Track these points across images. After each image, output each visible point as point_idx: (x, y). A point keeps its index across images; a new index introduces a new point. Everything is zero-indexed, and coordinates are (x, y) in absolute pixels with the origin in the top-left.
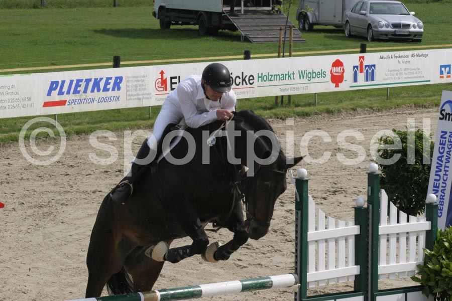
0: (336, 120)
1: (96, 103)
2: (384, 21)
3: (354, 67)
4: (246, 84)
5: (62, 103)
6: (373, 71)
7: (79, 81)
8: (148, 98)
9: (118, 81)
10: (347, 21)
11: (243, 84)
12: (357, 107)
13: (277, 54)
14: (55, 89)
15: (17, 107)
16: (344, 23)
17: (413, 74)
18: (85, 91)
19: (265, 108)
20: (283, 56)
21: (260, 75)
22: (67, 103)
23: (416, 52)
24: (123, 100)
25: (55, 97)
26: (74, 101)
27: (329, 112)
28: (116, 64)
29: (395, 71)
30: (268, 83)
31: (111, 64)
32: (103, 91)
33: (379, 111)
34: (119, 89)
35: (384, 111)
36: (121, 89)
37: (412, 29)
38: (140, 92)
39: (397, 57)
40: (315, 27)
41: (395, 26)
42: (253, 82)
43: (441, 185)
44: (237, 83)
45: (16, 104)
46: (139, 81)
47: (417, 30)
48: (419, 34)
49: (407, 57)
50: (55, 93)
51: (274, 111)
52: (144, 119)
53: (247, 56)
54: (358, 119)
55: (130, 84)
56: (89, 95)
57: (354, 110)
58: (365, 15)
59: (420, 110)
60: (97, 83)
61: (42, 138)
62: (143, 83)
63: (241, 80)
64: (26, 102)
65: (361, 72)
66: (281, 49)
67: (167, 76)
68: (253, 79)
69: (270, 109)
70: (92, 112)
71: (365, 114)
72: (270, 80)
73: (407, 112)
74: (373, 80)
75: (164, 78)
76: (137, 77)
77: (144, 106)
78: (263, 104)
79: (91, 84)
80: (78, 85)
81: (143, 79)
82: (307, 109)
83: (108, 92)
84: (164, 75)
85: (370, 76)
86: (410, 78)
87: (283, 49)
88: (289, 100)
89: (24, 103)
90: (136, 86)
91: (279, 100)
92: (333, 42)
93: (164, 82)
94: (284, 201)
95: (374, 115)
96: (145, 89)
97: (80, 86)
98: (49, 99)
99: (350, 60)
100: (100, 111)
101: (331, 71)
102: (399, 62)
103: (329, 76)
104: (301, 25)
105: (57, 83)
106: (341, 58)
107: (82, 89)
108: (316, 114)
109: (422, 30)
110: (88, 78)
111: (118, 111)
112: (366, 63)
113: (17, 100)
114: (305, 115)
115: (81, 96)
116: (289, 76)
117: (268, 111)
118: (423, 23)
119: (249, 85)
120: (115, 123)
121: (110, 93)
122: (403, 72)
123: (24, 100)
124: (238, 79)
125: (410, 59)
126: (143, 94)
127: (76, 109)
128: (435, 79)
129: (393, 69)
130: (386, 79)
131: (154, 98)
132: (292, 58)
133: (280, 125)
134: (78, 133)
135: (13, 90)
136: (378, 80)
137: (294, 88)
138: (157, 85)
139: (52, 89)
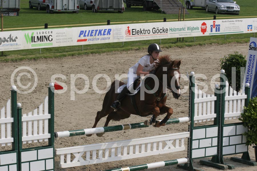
0: (203, 48)
1: (100, 40)
2: (223, 6)
3: (211, 26)
4: (165, 32)
5: (85, 40)
6: (219, 27)
7: (93, 31)
8: (122, 38)
9: (109, 31)
10: (207, 5)
11: (163, 32)
12: (212, 42)
13: (178, 20)
14: (82, 34)
15: (66, 42)
16: (206, 6)
17: (236, 29)
18: (95, 35)
19: (173, 43)
20: (181, 21)
21: (171, 29)
22: (87, 40)
23: (237, 19)
24: (111, 39)
25: (82, 37)
26: (90, 39)
27: (200, 45)
28: (109, 24)
30: (174, 32)
31: (107, 23)
32: (103, 35)
33: (222, 44)
34: (110, 34)
35: (224, 45)
36: (111, 34)
37: (235, 9)
38: (119, 36)
39: (229, 21)
40: (193, 7)
41: (228, 7)
42: (168, 32)
43: (250, 78)
44: (161, 32)
45: (65, 40)
46: (118, 31)
47: (237, 9)
48: (238, 11)
49: (234, 21)
50: (82, 36)
51: (176, 44)
52: (121, 47)
53: (165, 21)
54: (212, 48)
55: (114, 32)
56: (97, 37)
57: (211, 44)
58: (215, 3)
59: (239, 44)
60: (100, 32)
61: (76, 55)
62: (120, 32)
63: (162, 31)
64: (70, 40)
65: (214, 28)
66: (180, 18)
67: (131, 29)
68: (168, 30)
69: (175, 43)
70: (98, 44)
71: (216, 46)
73: (233, 45)
74: (219, 31)
75: (129, 30)
76: (118, 29)
77: (120, 41)
78: (172, 41)
79: (98, 32)
80: (92, 32)
81: (120, 30)
82: (191, 43)
84: (129, 28)
85: (218, 29)
87: (180, 17)
88: (183, 40)
90: (117, 33)
91: (179, 39)
92: (201, 14)
93: (129, 31)
94: (181, 84)
95: (219, 46)
96: (121, 34)
97: (93, 33)
98: (80, 38)
99: (209, 23)
100: (101, 44)
101: (201, 27)
102: (230, 24)
103: (200, 29)
104: (187, 6)
105: (83, 31)
106: (205, 21)
107: (94, 34)
108: (195, 45)
109: (239, 9)
110: (97, 29)
111: (109, 44)
112: (216, 24)
113: (66, 39)
114: (190, 46)
115: (93, 37)
116: (183, 29)
117: (174, 44)
118: (240, 6)
119: (166, 33)
120: (108, 49)
121: (106, 36)
122: (232, 28)
123: (69, 39)
124: (161, 30)
125: (235, 22)
126: (120, 37)
127: (91, 43)
128: (245, 31)
129: (227, 27)
130: (225, 31)
131: (125, 38)
132: (184, 21)
133: (179, 50)
134: (92, 53)
135: (64, 35)
136: (221, 31)
137: (185, 34)
138: (126, 33)
139: (81, 34)
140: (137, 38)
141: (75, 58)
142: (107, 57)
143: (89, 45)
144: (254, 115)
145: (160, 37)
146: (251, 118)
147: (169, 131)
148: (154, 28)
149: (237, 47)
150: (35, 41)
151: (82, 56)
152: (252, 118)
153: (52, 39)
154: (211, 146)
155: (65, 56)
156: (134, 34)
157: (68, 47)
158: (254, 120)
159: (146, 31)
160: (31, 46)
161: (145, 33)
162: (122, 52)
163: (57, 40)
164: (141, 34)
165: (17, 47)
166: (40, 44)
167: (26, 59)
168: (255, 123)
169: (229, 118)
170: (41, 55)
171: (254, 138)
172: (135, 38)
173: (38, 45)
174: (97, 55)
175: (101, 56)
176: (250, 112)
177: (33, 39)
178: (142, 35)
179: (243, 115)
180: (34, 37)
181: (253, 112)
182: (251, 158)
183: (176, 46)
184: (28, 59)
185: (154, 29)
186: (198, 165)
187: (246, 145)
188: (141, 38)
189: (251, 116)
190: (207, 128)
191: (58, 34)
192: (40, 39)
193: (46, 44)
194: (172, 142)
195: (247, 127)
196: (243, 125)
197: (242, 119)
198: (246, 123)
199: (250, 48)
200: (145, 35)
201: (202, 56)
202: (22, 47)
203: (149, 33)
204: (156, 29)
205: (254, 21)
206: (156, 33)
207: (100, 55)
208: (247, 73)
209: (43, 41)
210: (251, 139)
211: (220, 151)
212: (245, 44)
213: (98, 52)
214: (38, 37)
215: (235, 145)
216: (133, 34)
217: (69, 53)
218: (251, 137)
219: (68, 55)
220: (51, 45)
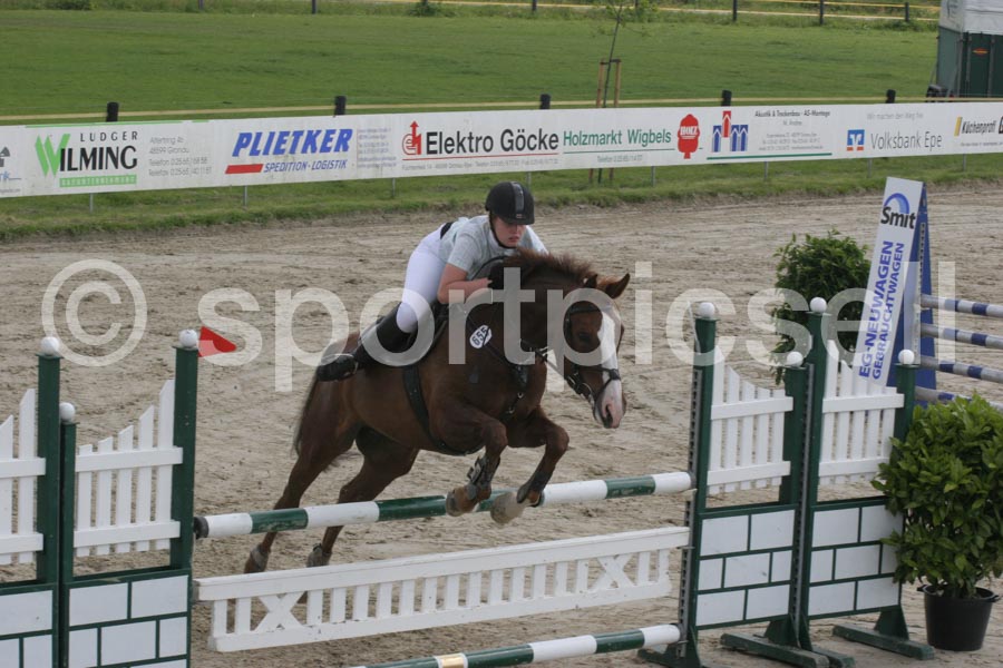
0: (684, 211)
1: (309, 169)
3: (715, 127)
5: (256, 168)
6: (744, 135)
7: (283, 134)
8: (390, 165)
9: (346, 135)
11: (540, 148)
12: (720, 190)
13: (594, 102)
14: (245, 146)
15: (185, 172)
17: (806, 141)
18: (293, 151)
19: (573, 189)
20: (605, 106)
22: (264, 169)
23: (811, 108)
24: (351, 167)
25: (245, 158)
26: (274, 166)
27: (674, 197)
28: (340, 109)
29: (777, 136)
30: (579, 148)
31: (333, 107)
32: (322, 151)
33: (752, 197)
34: (346, 149)
35: (761, 200)
36: (350, 150)
38: (378, 155)
39: (781, 114)
42: (557, 146)
43: (881, 327)
45: (183, 167)
46: (377, 137)
49: (798, 114)
50: (245, 152)
51: (588, 192)
52: (385, 198)
53: (545, 104)
54: (719, 211)
55: (362, 141)
56: (299, 157)
57: (713, 195)
59: (815, 200)
60: (311, 138)
61: (223, 222)
62: (384, 141)
63: (537, 142)
64: (200, 165)
65: (726, 136)
66: (602, 94)
67: (422, 131)
68: (557, 141)
69: (581, 189)
71: (730, 202)
72: (584, 144)
73: (796, 202)
74: (743, 149)
75: (417, 134)
76: (375, 131)
77: (384, 177)
78: (570, 180)
79: (302, 140)
80: (281, 141)
81: (383, 134)
83: (328, 154)
84: (417, 129)
85: (740, 142)
86: (802, 148)
88: (611, 176)
89: (196, 166)
90: (373, 145)
91: (596, 175)
93: (416, 140)
95: (744, 205)
96: (387, 150)
97: (285, 142)
98: (235, 162)
99: (709, 116)
100: (313, 183)
101: (679, 132)
102: (785, 123)
103: (675, 141)
105: (249, 136)
106: (696, 112)
107: (287, 146)
108: (654, 199)
110: (298, 129)
111: (342, 184)
112: (733, 122)
113: (186, 161)
114: (636, 200)
116: (613, 139)
117: (578, 193)
119: (550, 151)
121: (332, 156)
122: (791, 138)
123: (197, 161)
125: (801, 118)
126: (384, 159)
127: (278, 178)
128: (839, 151)
129: (774, 133)
130: (764, 149)
131: (400, 165)
132: (618, 110)
133: (598, 216)
134: (280, 216)
135: (180, 145)
136: (752, 149)
137: (620, 157)
138: (405, 145)
139: (240, 145)
140: (445, 166)
141: (217, 234)
142: (334, 234)
143: (265, 186)
144: (928, 470)
145: (527, 163)
146: (919, 483)
147: (592, 520)
148: (508, 131)
149: (809, 209)
150: (73, 166)
151: (244, 226)
152: (920, 480)
153: (135, 161)
154: (766, 581)
155: (180, 224)
156: (435, 152)
157: (190, 192)
158: (927, 488)
159: (478, 139)
160: (56, 184)
161: (474, 147)
162: (389, 215)
163: (153, 163)
164: (458, 151)
165: (9, 184)
166: (91, 178)
167: (37, 233)
168: (932, 499)
169: (833, 478)
170: (94, 219)
171: (925, 556)
172: (437, 166)
173: (84, 181)
174: (297, 223)
175: (313, 229)
176: (916, 459)
177: (65, 160)
178: (465, 155)
179: (886, 470)
180: (70, 150)
181: (924, 460)
182: (910, 630)
183: (585, 199)
184: (45, 231)
185: (507, 136)
186: (715, 650)
187: (894, 582)
188: (459, 166)
189: (918, 475)
190: (754, 516)
191: (159, 141)
192: (93, 158)
193: (114, 177)
194: (623, 561)
195: (899, 517)
196: (887, 508)
197: (884, 482)
198: (899, 500)
199: (885, 219)
200: (475, 154)
201: (685, 238)
202: (23, 189)
203: (488, 147)
204: (516, 134)
205: (870, 116)
206: (515, 151)
207: (310, 224)
208: (873, 311)
209: (101, 168)
210: (914, 559)
211: (798, 602)
212: (839, 200)
213: (301, 215)
214: (83, 151)
215: (856, 580)
216: (429, 152)
217: (196, 213)
218: (915, 552)
219: (194, 222)
220: (130, 183)
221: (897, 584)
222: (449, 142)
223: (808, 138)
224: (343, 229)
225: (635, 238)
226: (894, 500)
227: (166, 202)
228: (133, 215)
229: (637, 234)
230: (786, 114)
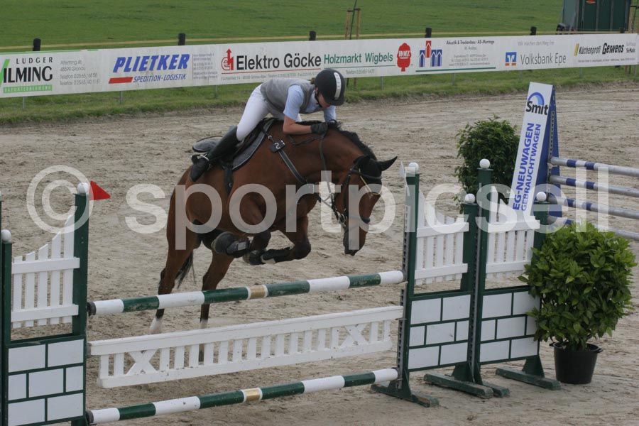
0: (402, 104)
1: (162, 80)
3: (421, 51)
5: (128, 80)
6: (439, 56)
7: (146, 58)
8: (214, 77)
9: (185, 58)
11: (309, 65)
12: (422, 91)
13: (344, 36)
14: (122, 65)
15: (83, 82)
17: (479, 60)
18: (151, 68)
20: (351, 39)
21: (327, 57)
22: (133, 80)
23: (482, 38)
24: (188, 79)
25: (121, 73)
26: (139, 78)
27: (395, 96)
28: (182, 42)
29: (461, 56)
30: (334, 65)
31: (177, 40)
32: (170, 68)
33: (446, 96)
34: (185, 67)
35: (450, 97)
36: (188, 67)
38: (206, 71)
39: (463, 43)
42: (320, 64)
44: (304, 64)
45: (81, 79)
46: (205, 59)
49: (474, 43)
50: (121, 69)
53: (312, 37)
54: (423, 105)
55: (196, 62)
56: (156, 72)
57: (420, 94)
60: (163, 60)
61: (107, 114)
62: (209, 62)
63: (307, 62)
64: (92, 78)
65: (428, 56)
66: (349, 31)
67: (234, 55)
68: (320, 61)
71: (431, 99)
72: (337, 62)
74: (439, 65)
75: (231, 57)
76: (204, 55)
77: (210, 84)
79: (157, 62)
80: (144, 62)
81: (209, 57)
83: (174, 70)
84: (231, 53)
85: (437, 61)
86: (477, 64)
88: (355, 83)
89: (90, 78)
90: (203, 64)
93: (230, 61)
95: (440, 101)
96: (212, 68)
97: (146, 63)
98: (115, 76)
99: (417, 45)
100: (165, 89)
101: (398, 54)
102: (466, 48)
103: (395, 60)
105: (123, 59)
106: (409, 42)
107: (148, 66)
108: (382, 97)
110: (155, 55)
111: (182, 89)
112: (432, 48)
113: (84, 76)
114: (370, 98)
116: (356, 59)
119: (315, 67)
121: (176, 71)
122: (470, 58)
123: (90, 75)
124: (304, 60)
125: (476, 45)
126: (209, 73)
127: (142, 86)
128: (500, 65)
129: (459, 54)
130: (452, 65)
131: (220, 77)
132: (359, 40)
134: (144, 110)
135: (80, 66)
136: (444, 65)
137: (360, 71)
138: (223, 64)
139: (118, 65)
140: (248, 77)
141: (103, 122)
143: (134, 91)
144: (556, 269)
145: (301, 75)
146: (549, 277)
147: (342, 302)
148: (289, 55)
149: (481, 103)
150: (12, 80)
151: (121, 117)
152: (551, 275)
153: (51, 76)
154: (453, 340)
155: (80, 116)
156: (242, 68)
157: (86, 96)
158: (555, 281)
159: (269, 60)
160: (2, 91)
161: (267, 65)
162: (213, 109)
163: (62, 77)
164: (257, 68)
166: (23, 87)
168: (558, 288)
169: (495, 274)
170: (25, 113)
171: (554, 323)
172: (244, 78)
173: (19, 89)
174: (155, 114)
175: (165, 118)
176: (548, 262)
177: (7, 75)
178: (262, 70)
179: (530, 269)
180: (10, 70)
181: (553, 262)
182: (545, 371)
185: (288, 58)
186: (420, 384)
187: (535, 340)
188: (258, 77)
189: (549, 272)
190: (444, 299)
191: (66, 63)
192: (24, 74)
193: (38, 86)
194: (361, 328)
195: (537, 299)
196: (529, 293)
197: (527, 277)
198: (537, 288)
199: (529, 109)
200: (267, 69)
201: (402, 122)
203: (276, 65)
204: (294, 57)
205: (520, 44)
206: (294, 67)
207: (163, 116)
208: (521, 168)
209: (29, 80)
210: (547, 325)
211: (473, 353)
212: (500, 97)
213: (157, 109)
214: (18, 70)
215: (510, 339)
216: (238, 68)
217: (90, 109)
218: (548, 321)
219: (89, 115)
220: (48, 90)
221: (537, 341)
222: (252, 62)
223: (481, 58)
224: (183, 118)
225: (371, 122)
226: (534, 288)
227: (71, 102)
228: (50, 110)
229: (371, 120)
230: (466, 43)
